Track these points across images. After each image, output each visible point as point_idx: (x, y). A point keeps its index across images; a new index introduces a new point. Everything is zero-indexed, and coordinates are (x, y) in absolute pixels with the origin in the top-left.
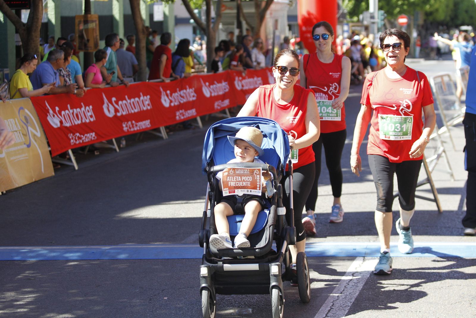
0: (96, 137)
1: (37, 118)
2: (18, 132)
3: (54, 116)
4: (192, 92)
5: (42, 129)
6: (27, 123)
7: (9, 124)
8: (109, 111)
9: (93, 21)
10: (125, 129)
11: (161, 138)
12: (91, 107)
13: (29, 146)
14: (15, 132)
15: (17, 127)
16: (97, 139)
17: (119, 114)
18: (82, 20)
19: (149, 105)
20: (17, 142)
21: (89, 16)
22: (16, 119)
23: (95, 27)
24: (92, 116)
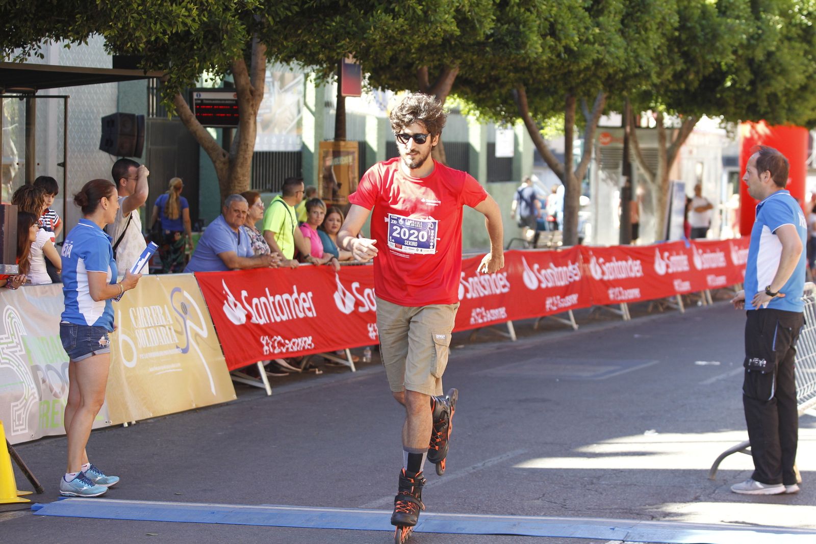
0: (313, 345)
1: (205, 307)
2: (167, 327)
3: (236, 305)
4: (501, 280)
6: (186, 313)
7: (151, 314)
8: (344, 303)
9: (348, 153)
10: (372, 335)
12: (310, 294)
14: (161, 328)
15: (166, 319)
16: (314, 348)
17: (361, 310)
18: (331, 150)
20: (163, 344)
21: (342, 143)
22: (165, 306)
23: (351, 164)
24: (310, 309)
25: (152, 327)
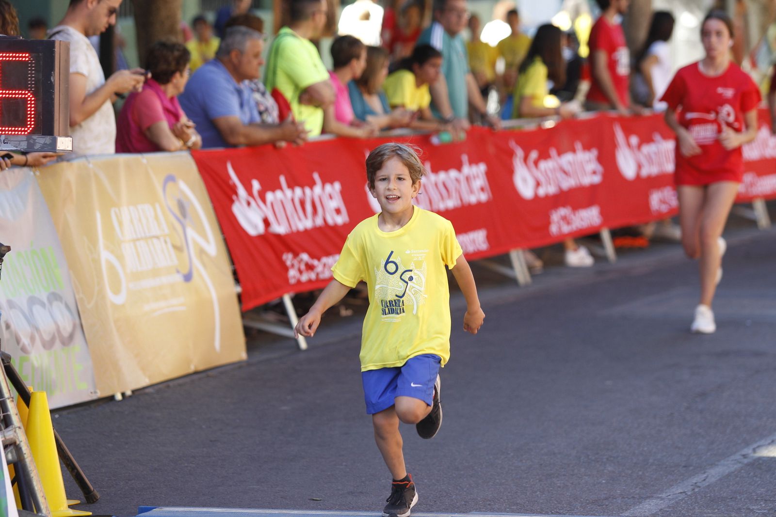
1: (210, 206)
2: (162, 239)
3: (249, 204)
4: (590, 161)
5: (220, 237)
6: (184, 216)
7: (140, 217)
11: (512, 281)
12: (337, 186)
13: (188, 278)
14: (155, 241)
15: (159, 226)
19: (482, 189)
20: (159, 266)
22: (157, 205)
24: (338, 211)
25: (142, 239)
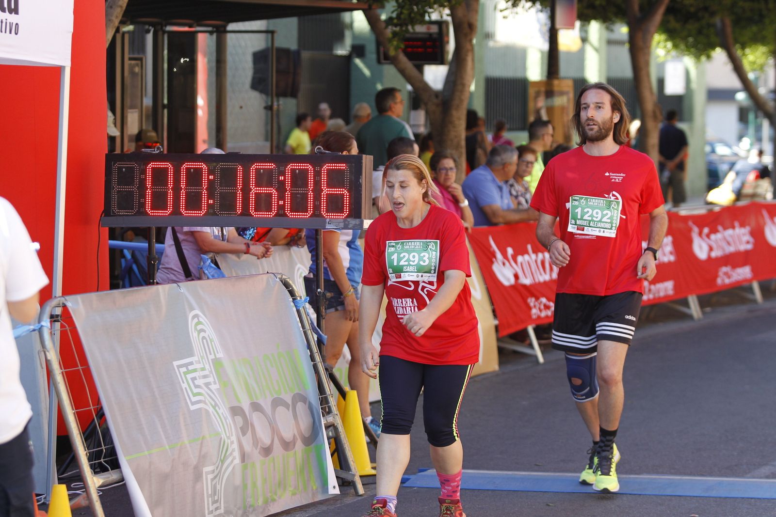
1: (477, 266)
3: (504, 264)
4: (744, 235)
5: (484, 287)
9: (562, 93)
11: (690, 317)
18: (543, 89)
19: (671, 253)
21: (556, 82)
23: (566, 104)
